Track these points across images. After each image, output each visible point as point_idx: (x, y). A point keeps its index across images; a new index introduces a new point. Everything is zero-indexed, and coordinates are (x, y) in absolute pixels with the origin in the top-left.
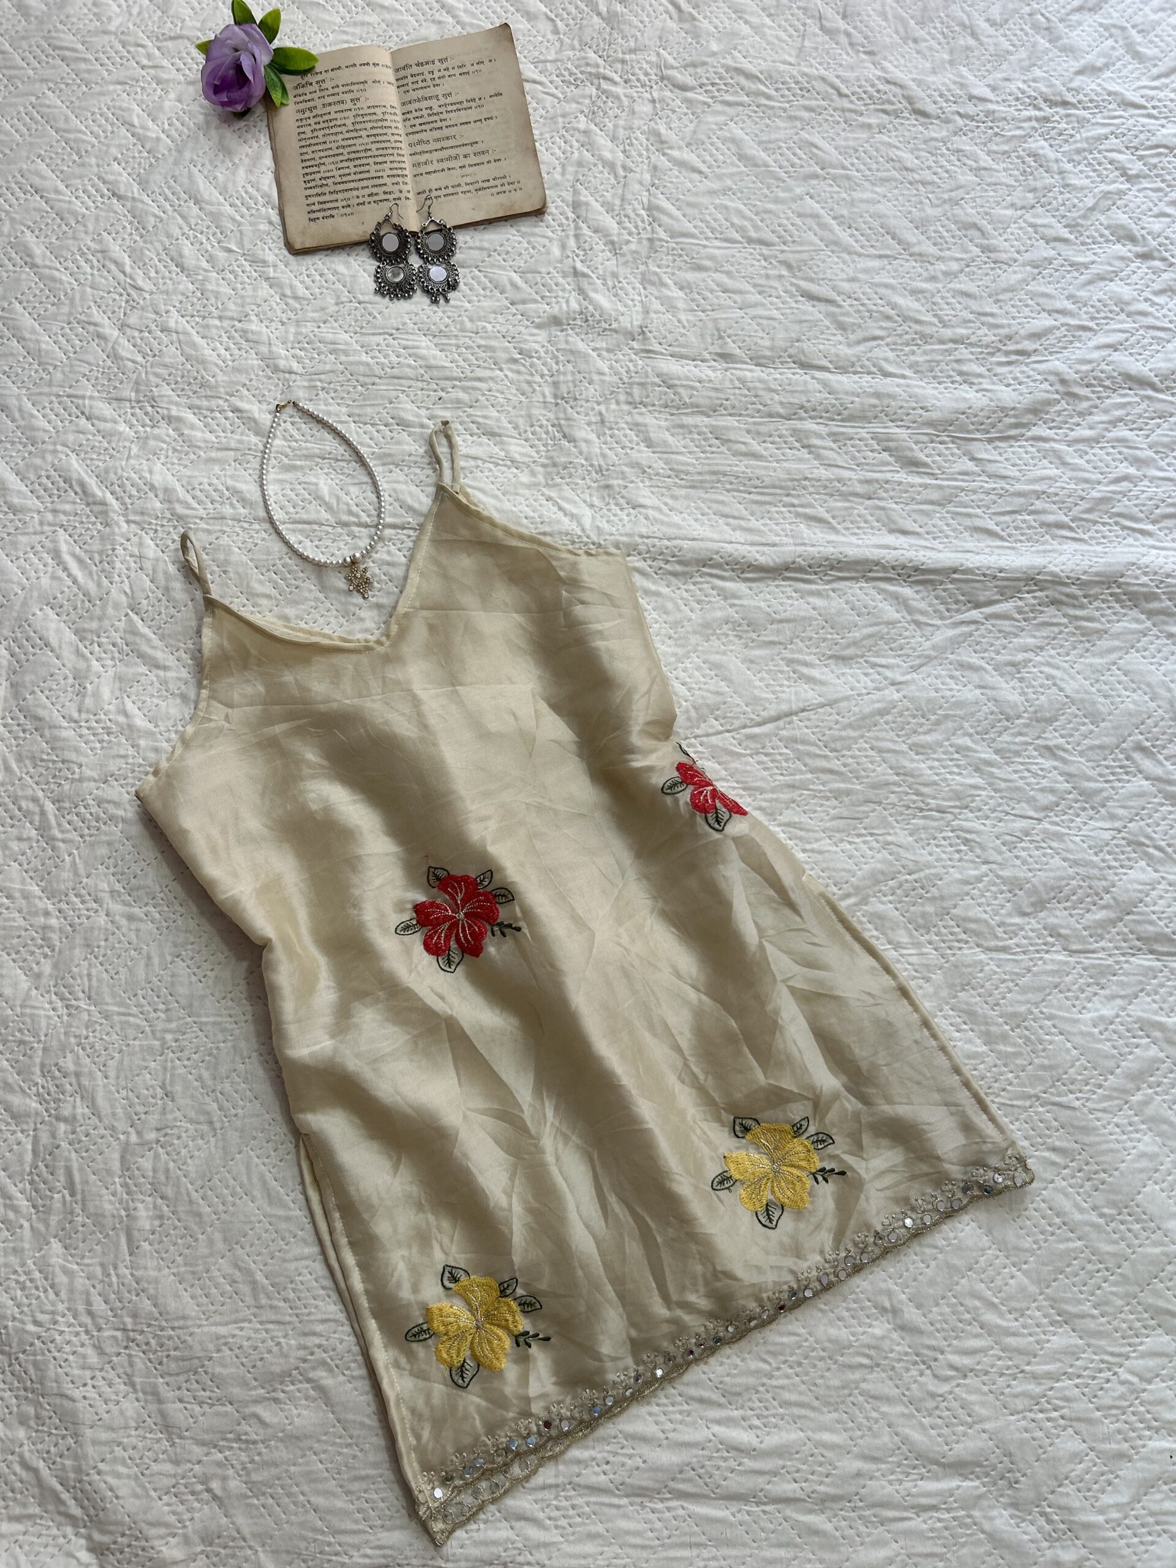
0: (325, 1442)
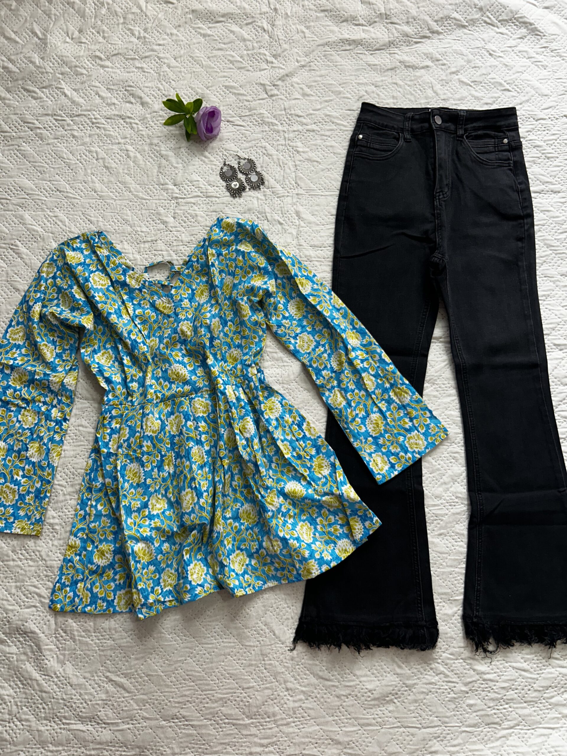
0: (193, 743)
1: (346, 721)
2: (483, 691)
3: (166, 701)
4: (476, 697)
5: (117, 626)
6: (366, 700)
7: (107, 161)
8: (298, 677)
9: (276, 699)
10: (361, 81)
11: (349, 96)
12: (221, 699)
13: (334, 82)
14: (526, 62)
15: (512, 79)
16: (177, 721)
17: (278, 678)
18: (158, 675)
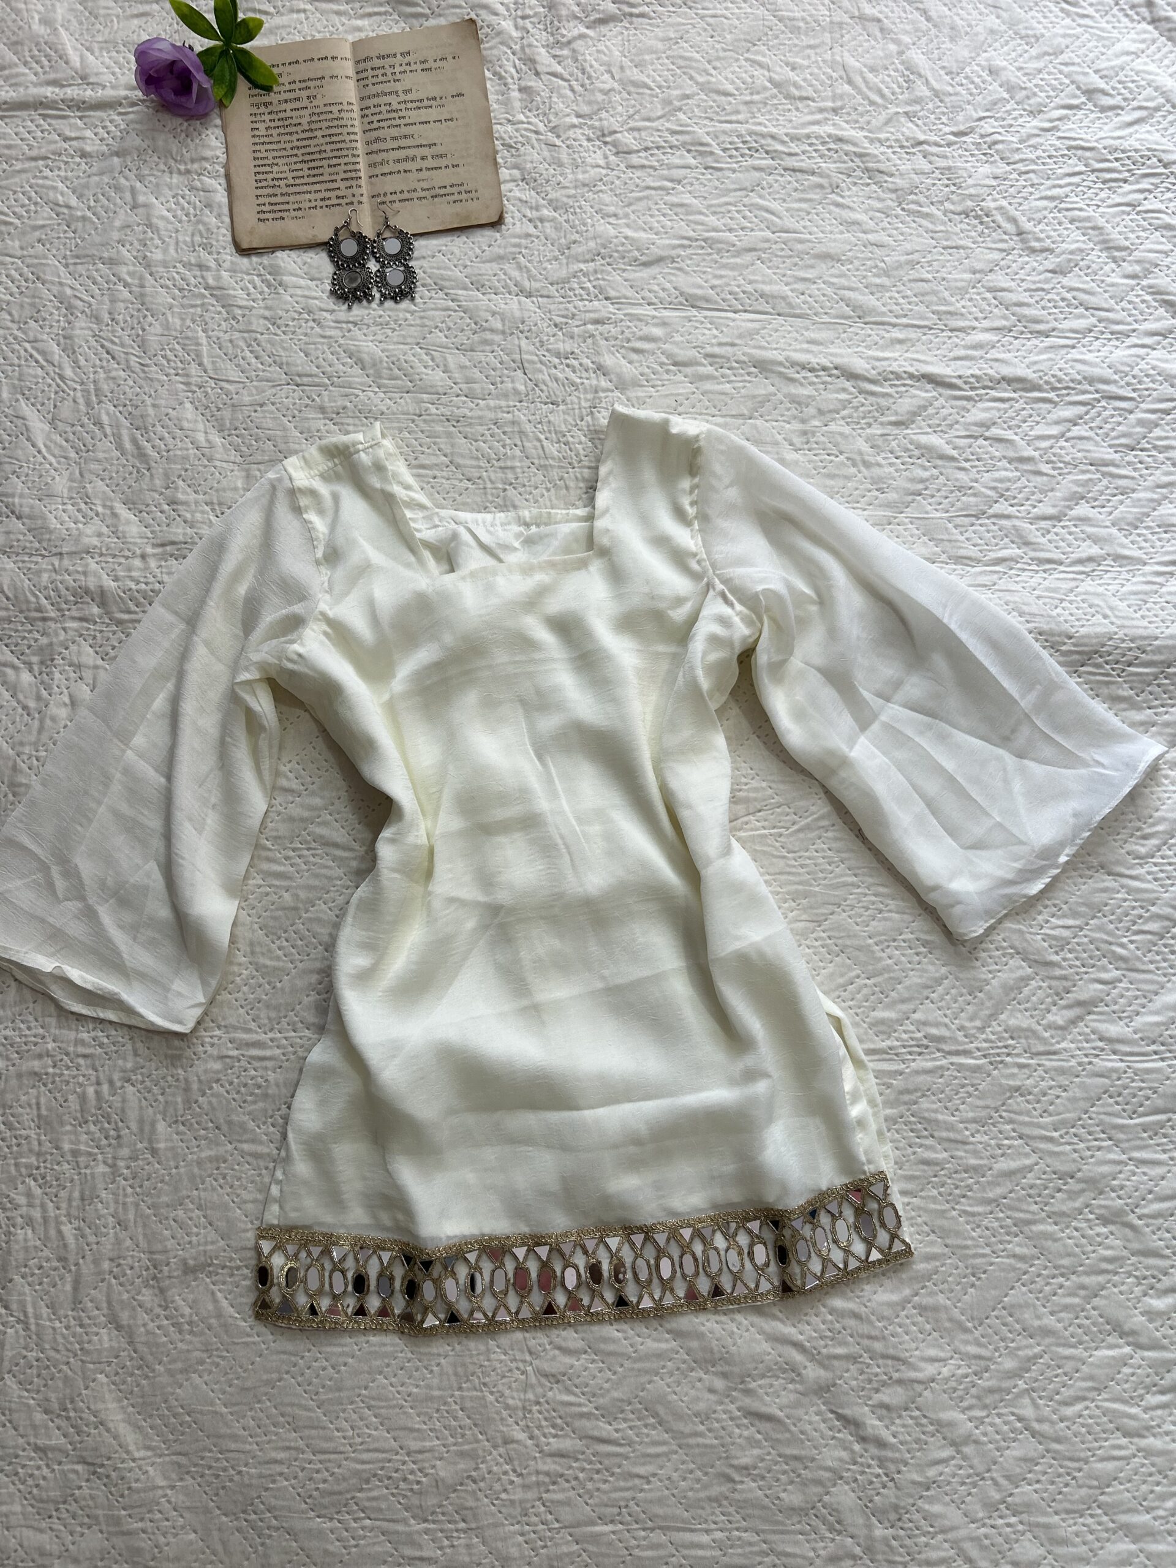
1: (643, 1533)
2: (963, 1483)
3: (232, 1472)
4: (948, 1499)
5: (125, 1296)
6: (691, 1489)
7: (156, 213)
8: (536, 1432)
9: (483, 1479)
10: (759, 58)
11: (730, 88)
12: (357, 1473)
13: (697, 56)
14: (1145, 32)
15: (1112, 68)
16: (253, 1516)
17: (490, 1433)
18: (216, 1413)
